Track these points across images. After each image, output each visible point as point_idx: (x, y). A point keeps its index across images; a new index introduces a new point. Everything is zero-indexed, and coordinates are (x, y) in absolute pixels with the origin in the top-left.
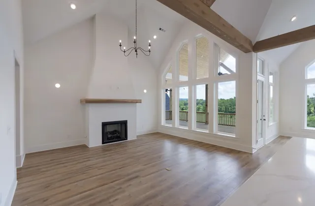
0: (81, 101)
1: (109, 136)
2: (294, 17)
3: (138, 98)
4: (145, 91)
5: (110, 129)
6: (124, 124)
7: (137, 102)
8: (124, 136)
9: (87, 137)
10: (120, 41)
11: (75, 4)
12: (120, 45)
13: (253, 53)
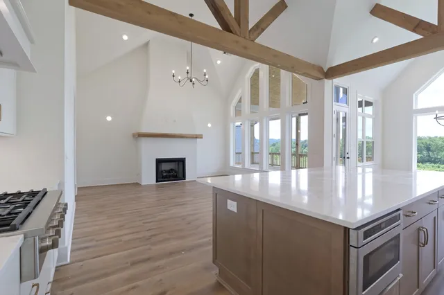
0: (134, 135)
1: (165, 174)
2: (375, 37)
3: (198, 133)
4: (209, 125)
5: (165, 167)
6: (182, 161)
7: (197, 138)
8: (181, 176)
9: (139, 175)
10: (173, 72)
11: (127, 35)
12: (174, 76)
13: (326, 80)
